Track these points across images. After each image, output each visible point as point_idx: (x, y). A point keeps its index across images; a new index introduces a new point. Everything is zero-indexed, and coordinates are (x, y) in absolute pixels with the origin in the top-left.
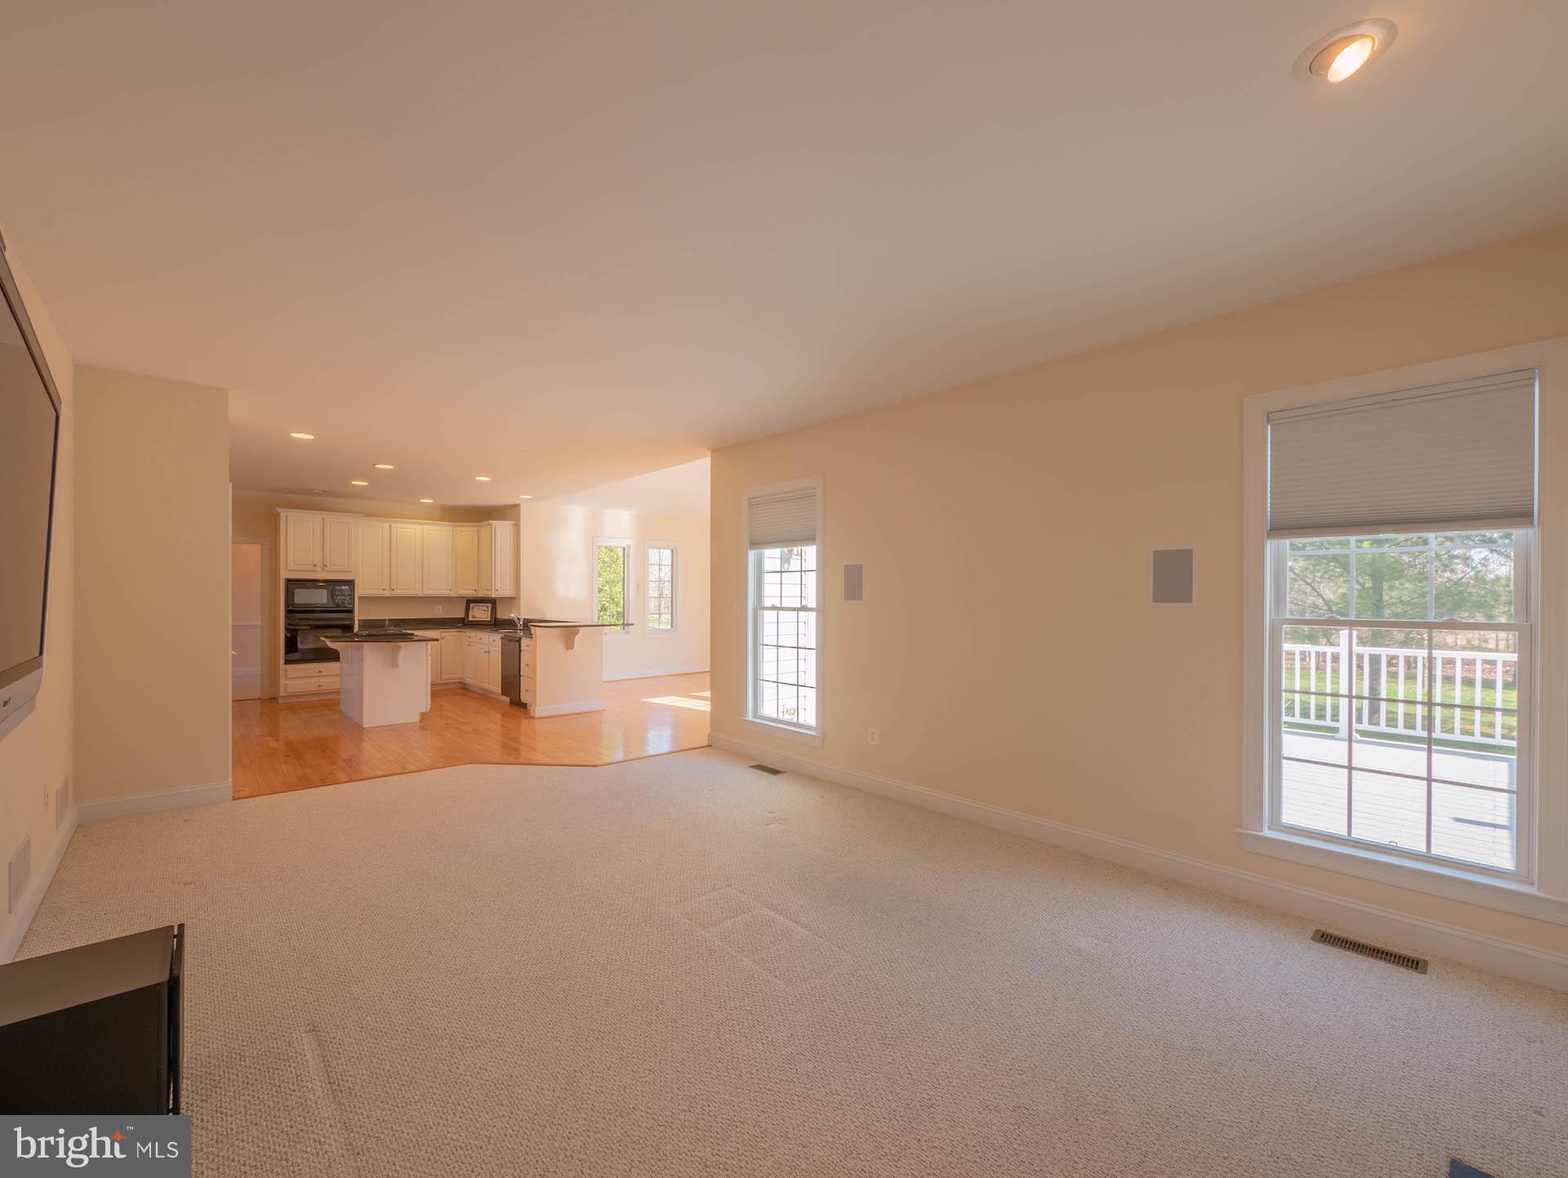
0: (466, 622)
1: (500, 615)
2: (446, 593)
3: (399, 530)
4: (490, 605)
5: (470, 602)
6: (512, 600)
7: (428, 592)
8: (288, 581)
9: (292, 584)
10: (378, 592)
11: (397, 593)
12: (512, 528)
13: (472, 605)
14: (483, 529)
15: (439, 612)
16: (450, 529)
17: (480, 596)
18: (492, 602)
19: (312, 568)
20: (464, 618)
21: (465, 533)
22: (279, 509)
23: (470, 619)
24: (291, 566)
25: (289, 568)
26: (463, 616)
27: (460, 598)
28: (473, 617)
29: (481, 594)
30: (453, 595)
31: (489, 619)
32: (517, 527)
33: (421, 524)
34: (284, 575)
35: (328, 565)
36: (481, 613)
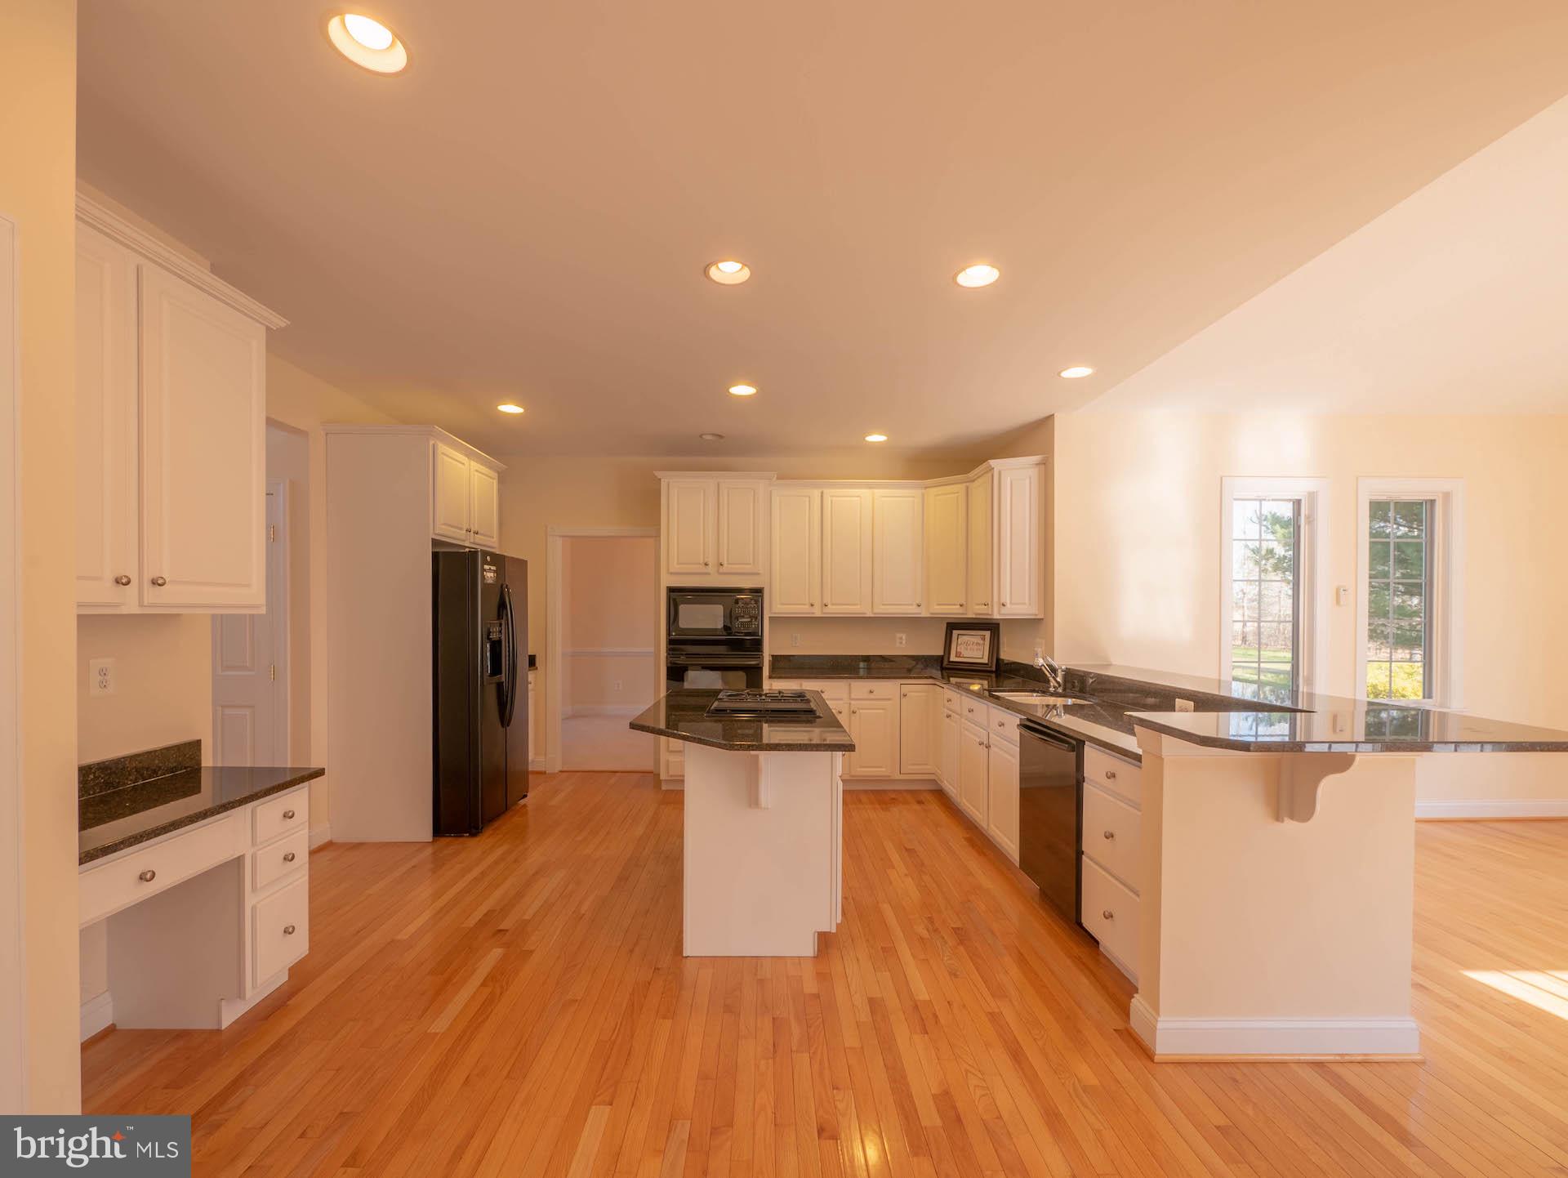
0: (945, 662)
1: (1008, 654)
2: (911, 610)
3: (834, 499)
4: (987, 634)
5: (954, 626)
6: (1035, 625)
7: (882, 610)
8: (671, 590)
9: (677, 596)
10: (802, 609)
11: (834, 610)
12: (1034, 473)
13: (955, 633)
14: (976, 483)
15: (901, 645)
16: (918, 492)
17: (970, 615)
18: (992, 627)
19: (703, 569)
20: (942, 657)
21: (945, 495)
22: (658, 474)
23: (953, 658)
24: (675, 567)
25: (671, 570)
26: (941, 653)
27: (933, 620)
28: (958, 655)
29: (974, 611)
30: (924, 614)
31: (985, 660)
32: (1046, 468)
33: (870, 487)
34: (668, 581)
35: (725, 563)
36: (971, 648)
